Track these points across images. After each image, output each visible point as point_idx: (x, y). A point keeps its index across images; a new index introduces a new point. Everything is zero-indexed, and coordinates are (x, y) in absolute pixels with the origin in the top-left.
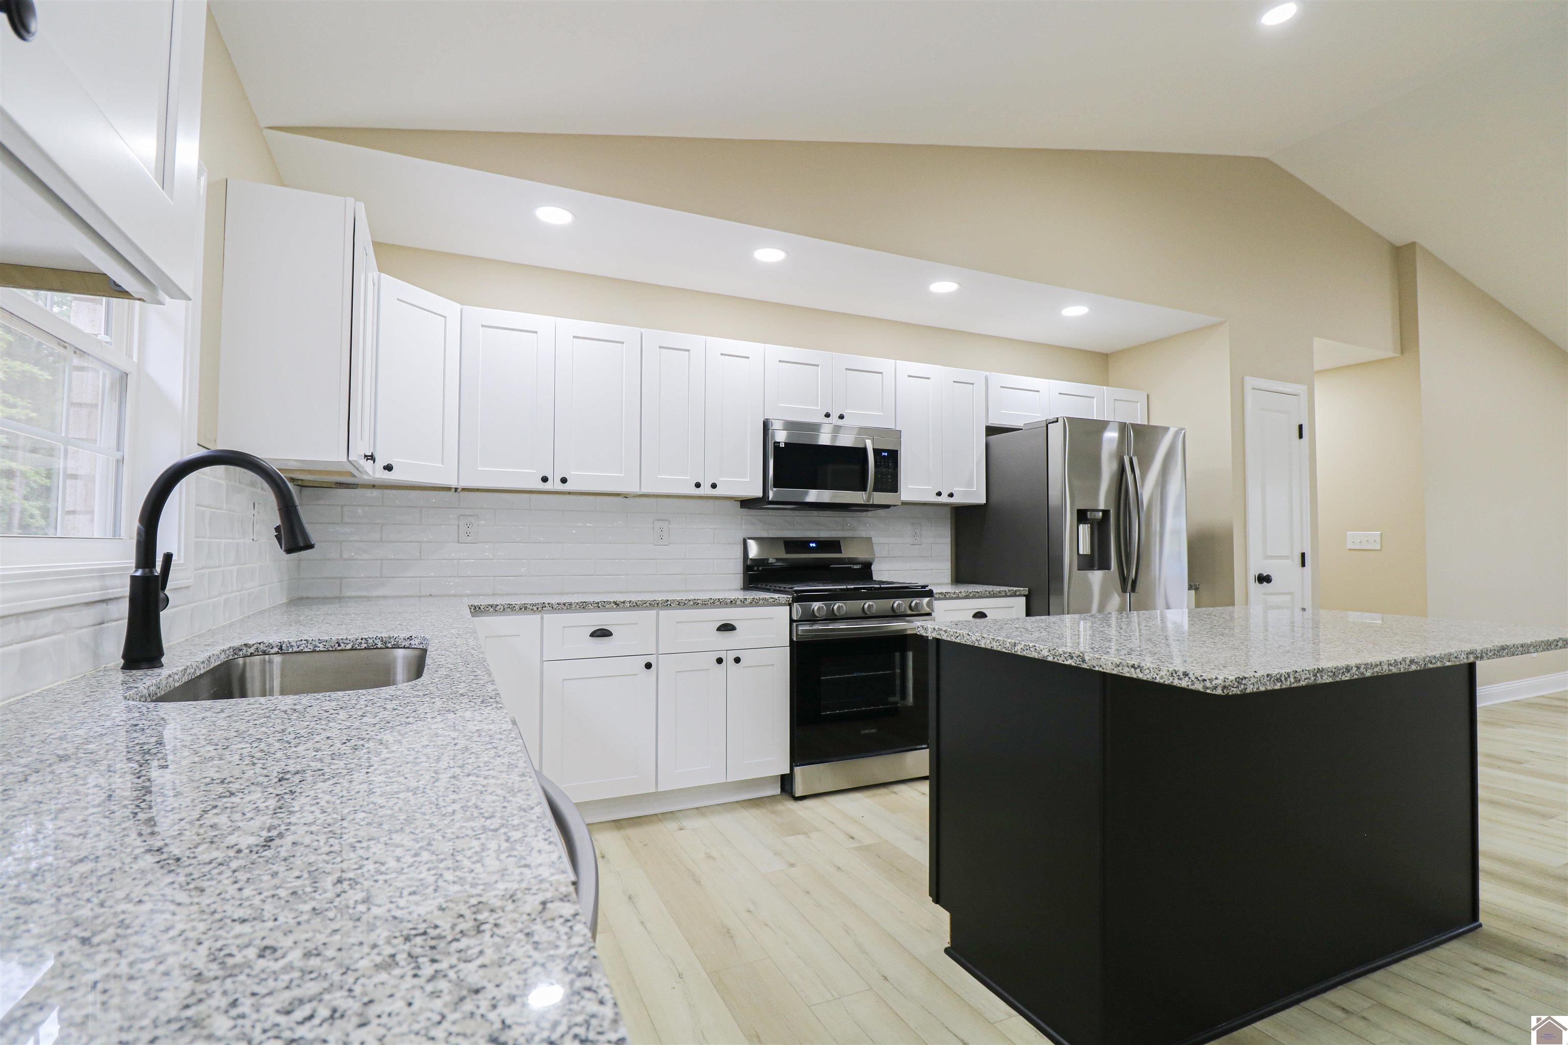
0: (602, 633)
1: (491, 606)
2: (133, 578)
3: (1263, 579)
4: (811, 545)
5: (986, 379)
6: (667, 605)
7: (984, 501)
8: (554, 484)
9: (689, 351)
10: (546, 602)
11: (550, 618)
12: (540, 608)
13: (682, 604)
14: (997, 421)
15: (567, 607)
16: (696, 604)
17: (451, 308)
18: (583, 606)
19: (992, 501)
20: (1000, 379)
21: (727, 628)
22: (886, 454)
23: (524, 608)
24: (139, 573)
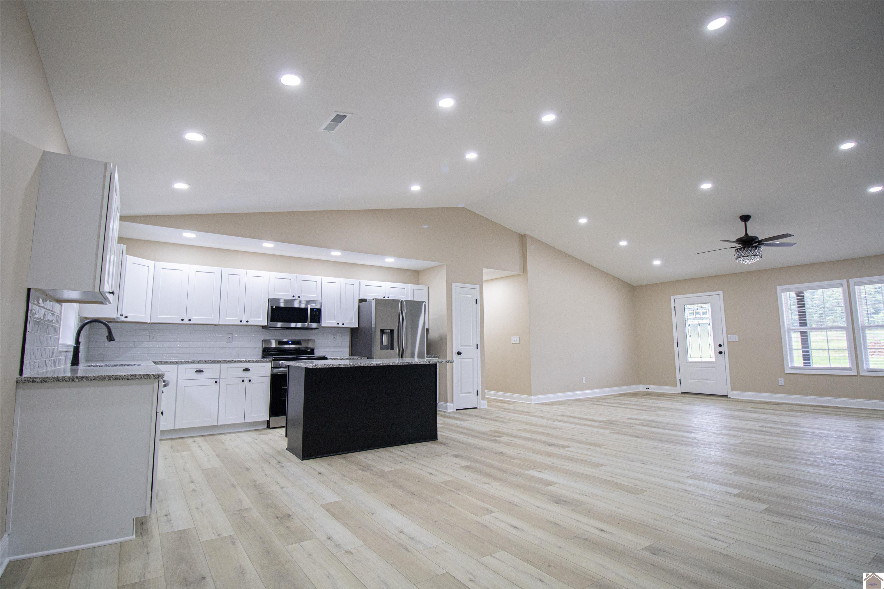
0: (200, 371)
1: (160, 362)
2: (74, 347)
3: (459, 353)
4: (289, 342)
5: (360, 282)
6: (224, 362)
7: (358, 326)
8: (186, 321)
9: (240, 275)
10: (180, 360)
11: (180, 366)
12: (178, 363)
13: (229, 362)
14: (362, 297)
15: (187, 362)
16: (235, 362)
17: (151, 263)
18: (193, 362)
19: (360, 326)
20: (364, 282)
21: (247, 370)
22: (316, 310)
23: (172, 363)
24: (75, 346)
